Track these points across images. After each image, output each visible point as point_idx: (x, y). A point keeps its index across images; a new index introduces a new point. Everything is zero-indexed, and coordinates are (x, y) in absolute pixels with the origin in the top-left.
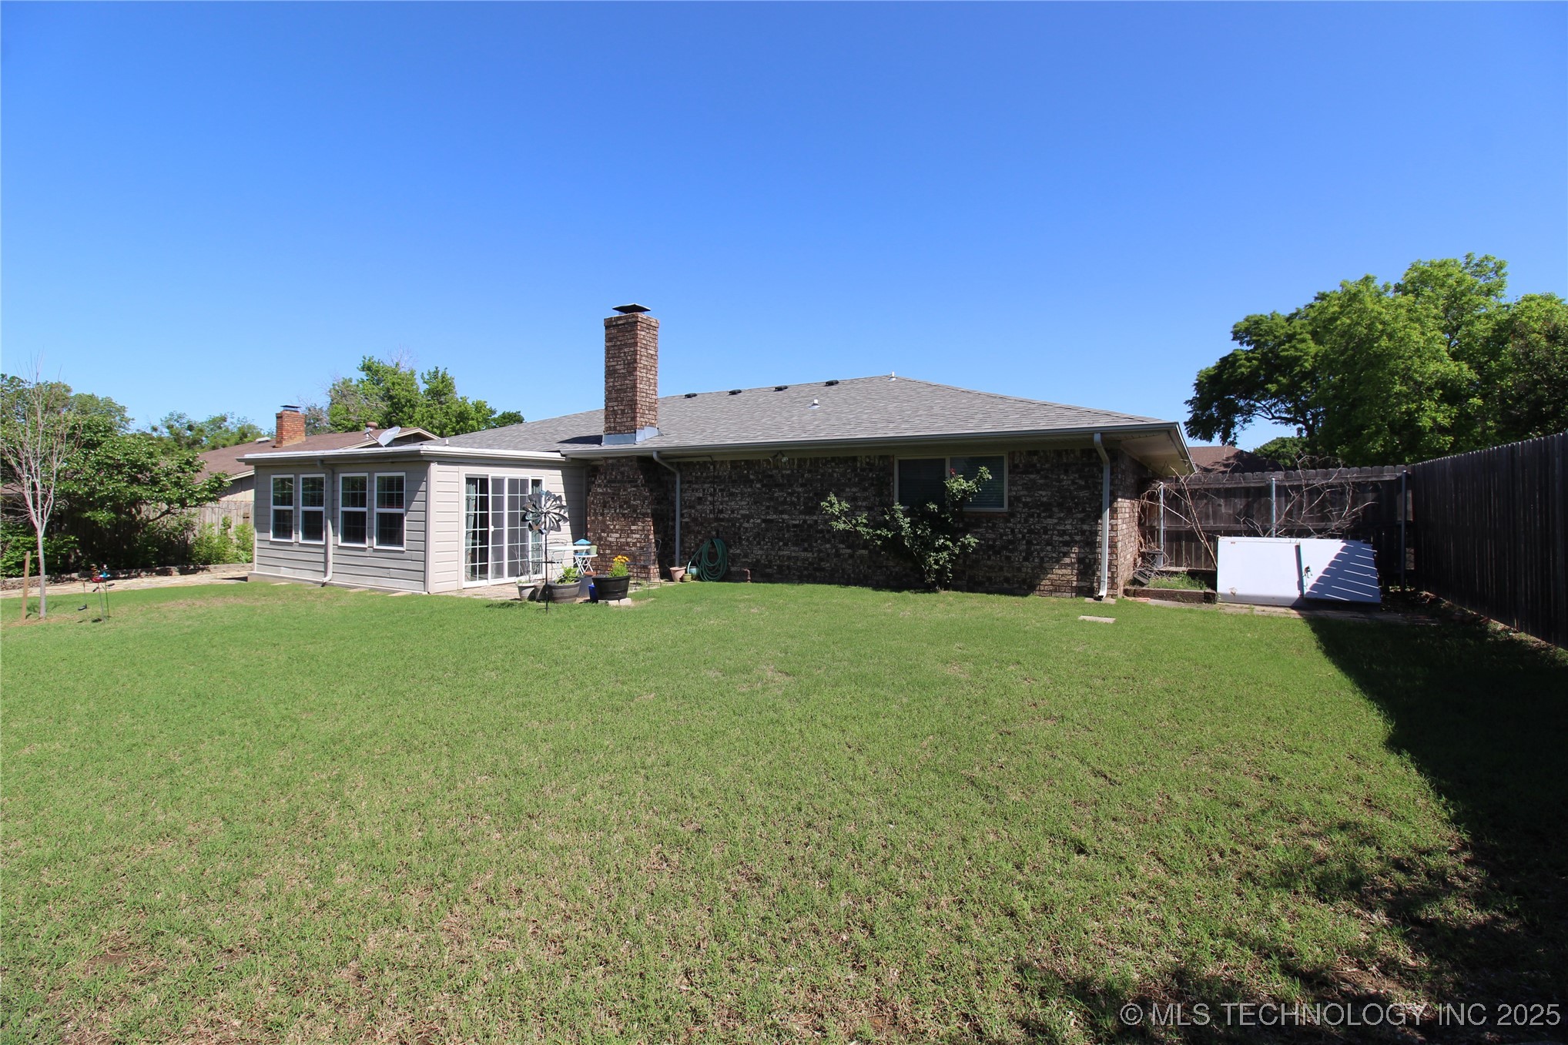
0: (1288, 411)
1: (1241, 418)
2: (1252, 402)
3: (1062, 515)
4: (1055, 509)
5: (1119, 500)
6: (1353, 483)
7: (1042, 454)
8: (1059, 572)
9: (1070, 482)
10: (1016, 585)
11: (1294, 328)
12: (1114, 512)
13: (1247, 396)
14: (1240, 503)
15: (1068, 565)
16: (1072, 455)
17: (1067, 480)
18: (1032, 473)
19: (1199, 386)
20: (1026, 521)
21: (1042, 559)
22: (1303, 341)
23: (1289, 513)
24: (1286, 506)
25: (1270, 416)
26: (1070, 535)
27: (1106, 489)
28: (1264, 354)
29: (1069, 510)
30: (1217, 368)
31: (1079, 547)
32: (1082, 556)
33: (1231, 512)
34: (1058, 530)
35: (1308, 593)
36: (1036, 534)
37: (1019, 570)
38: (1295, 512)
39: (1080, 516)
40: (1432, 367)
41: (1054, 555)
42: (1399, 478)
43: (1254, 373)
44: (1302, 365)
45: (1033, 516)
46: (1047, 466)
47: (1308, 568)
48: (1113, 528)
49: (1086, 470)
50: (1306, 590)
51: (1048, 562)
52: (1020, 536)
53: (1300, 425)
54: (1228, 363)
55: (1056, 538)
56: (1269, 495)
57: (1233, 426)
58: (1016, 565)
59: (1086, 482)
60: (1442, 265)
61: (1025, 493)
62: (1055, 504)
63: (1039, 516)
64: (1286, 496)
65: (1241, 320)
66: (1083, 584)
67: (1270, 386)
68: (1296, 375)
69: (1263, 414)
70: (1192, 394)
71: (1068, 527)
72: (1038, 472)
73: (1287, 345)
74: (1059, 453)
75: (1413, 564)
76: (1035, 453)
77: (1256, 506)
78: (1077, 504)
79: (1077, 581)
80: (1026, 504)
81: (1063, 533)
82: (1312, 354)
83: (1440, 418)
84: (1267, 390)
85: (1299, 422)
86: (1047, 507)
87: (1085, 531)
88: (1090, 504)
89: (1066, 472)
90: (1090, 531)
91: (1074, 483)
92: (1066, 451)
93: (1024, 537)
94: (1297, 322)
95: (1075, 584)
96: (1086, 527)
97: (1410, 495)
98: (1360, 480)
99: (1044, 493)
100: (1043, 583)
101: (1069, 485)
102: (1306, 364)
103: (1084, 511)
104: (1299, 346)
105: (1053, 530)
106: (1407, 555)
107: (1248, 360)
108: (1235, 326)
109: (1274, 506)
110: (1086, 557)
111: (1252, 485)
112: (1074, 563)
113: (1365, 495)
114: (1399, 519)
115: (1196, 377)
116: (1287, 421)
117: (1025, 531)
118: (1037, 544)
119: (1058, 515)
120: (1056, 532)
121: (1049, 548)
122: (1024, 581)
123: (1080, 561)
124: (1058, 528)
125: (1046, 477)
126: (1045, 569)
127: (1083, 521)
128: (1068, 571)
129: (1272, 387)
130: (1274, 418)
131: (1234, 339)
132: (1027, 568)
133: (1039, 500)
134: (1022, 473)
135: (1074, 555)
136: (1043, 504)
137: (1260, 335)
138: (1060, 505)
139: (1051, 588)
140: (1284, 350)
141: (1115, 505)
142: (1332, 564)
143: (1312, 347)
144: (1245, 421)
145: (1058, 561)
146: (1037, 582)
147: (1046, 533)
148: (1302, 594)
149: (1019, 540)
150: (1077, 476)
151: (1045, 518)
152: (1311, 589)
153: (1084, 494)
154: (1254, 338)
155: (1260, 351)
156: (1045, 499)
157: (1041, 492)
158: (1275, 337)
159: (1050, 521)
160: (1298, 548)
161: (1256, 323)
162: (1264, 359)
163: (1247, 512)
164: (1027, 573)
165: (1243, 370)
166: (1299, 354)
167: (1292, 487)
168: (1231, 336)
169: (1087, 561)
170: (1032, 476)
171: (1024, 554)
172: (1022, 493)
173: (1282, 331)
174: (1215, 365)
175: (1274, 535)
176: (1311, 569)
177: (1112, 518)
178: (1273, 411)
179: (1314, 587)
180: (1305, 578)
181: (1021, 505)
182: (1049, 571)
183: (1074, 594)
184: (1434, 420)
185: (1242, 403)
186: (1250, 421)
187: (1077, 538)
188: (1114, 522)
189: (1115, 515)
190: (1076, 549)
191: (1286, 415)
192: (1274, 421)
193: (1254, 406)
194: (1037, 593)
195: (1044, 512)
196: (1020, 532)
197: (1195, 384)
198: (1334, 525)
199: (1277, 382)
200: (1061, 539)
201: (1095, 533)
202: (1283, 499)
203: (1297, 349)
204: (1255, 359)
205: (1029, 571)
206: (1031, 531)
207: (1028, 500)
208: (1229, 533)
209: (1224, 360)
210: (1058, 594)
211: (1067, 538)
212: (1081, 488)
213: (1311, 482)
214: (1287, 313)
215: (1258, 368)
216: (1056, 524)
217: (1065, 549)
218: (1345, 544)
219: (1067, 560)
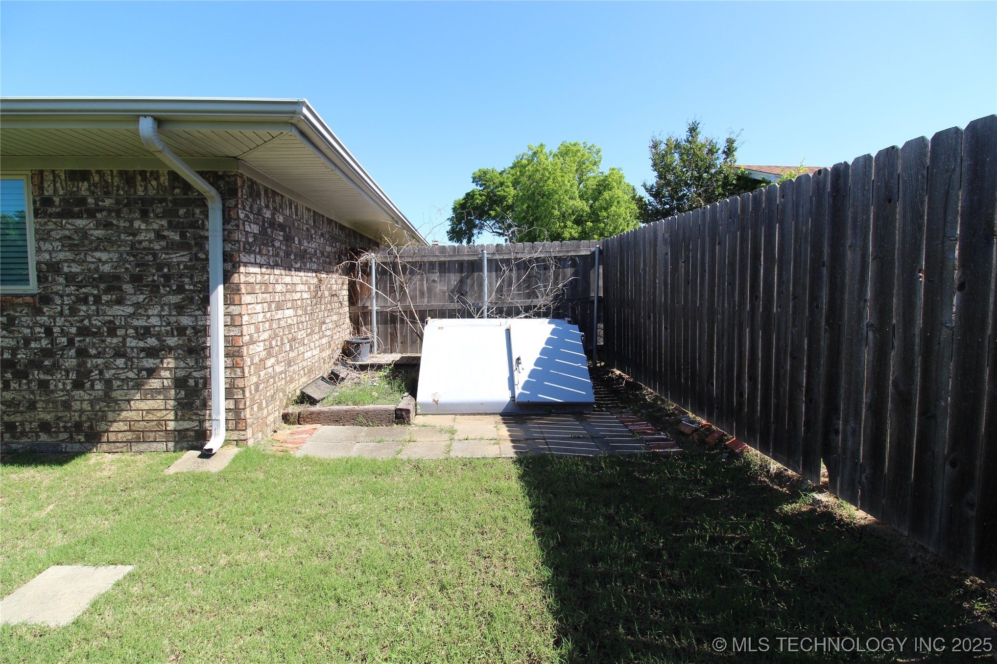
0: (500, 228)
1: (477, 231)
2: (482, 222)
3: (141, 298)
4: (128, 288)
5: (242, 269)
6: (555, 257)
7: (97, 178)
8: (143, 405)
9: (152, 235)
10: (64, 436)
11: (504, 178)
12: (232, 293)
13: (480, 217)
14: (454, 279)
15: (158, 391)
16: (154, 183)
17: (147, 230)
18: (79, 216)
19: (455, 209)
20: (73, 311)
21: (108, 383)
22: (508, 187)
23: (500, 290)
24: (497, 282)
25: (491, 231)
26: (158, 336)
27: (215, 248)
28: (488, 193)
29: (154, 289)
30: (464, 199)
31: (176, 359)
32: (181, 374)
33: (445, 288)
34: (136, 328)
35: (521, 394)
36: (94, 335)
37: (67, 406)
38: (505, 289)
39: (175, 299)
40: (571, 202)
41: (131, 375)
42: (593, 253)
43: (483, 204)
44: (507, 201)
45: (85, 301)
46: (108, 202)
47: (518, 359)
48: (233, 322)
49: (182, 212)
50: (518, 391)
51: (120, 388)
52: (64, 340)
53: (506, 237)
54: (470, 196)
55: (131, 343)
56: (481, 270)
57: (473, 236)
58: (60, 396)
59: (183, 235)
60: (575, 145)
61: (70, 255)
62: (127, 277)
63: (97, 300)
64: (496, 271)
65: (477, 170)
66: (186, 425)
67: (491, 212)
68: (504, 206)
69: (488, 229)
70: (450, 214)
71: (154, 321)
72: (91, 214)
73: (500, 188)
74: (128, 178)
75: (602, 339)
76: (84, 175)
77: (469, 281)
78: (167, 278)
79: (176, 420)
80: (70, 279)
81: (145, 332)
82: (512, 195)
83: (573, 232)
84: (490, 215)
85: (506, 235)
86: (112, 283)
87: (186, 328)
88: (192, 277)
89: (144, 215)
90: (194, 328)
91: (159, 236)
92: (143, 173)
93: (71, 342)
94: (505, 175)
95: (171, 426)
96: (186, 321)
97: (601, 271)
98: (561, 255)
99: (104, 256)
100: (115, 427)
101: (150, 241)
102: (509, 201)
103: (181, 289)
104: (506, 189)
105: (126, 327)
106: (598, 331)
107: (480, 195)
108: (474, 174)
109: (486, 282)
110: (189, 376)
111: (466, 258)
112: (169, 388)
113: (565, 270)
114: (592, 295)
115: (453, 204)
116: (500, 234)
117: (74, 330)
118: (97, 356)
119: (134, 299)
120: (131, 331)
121: (120, 362)
122: (78, 426)
123: (179, 383)
124: (136, 323)
125: (108, 225)
126: (116, 401)
127: (180, 309)
128: (158, 404)
129: (493, 213)
130: (493, 232)
131: (473, 182)
132: (82, 401)
133: (97, 270)
134: (60, 215)
135: (166, 374)
136: (103, 278)
137: (486, 181)
138: (136, 280)
139: (130, 436)
140: (498, 191)
141: (235, 278)
142: (544, 351)
143: (512, 191)
144: (479, 233)
145: (138, 386)
146: (103, 426)
147: (112, 332)
148: (513, 397)
149: (63, 349)
150: (164, 222)
151: (109, 304)
152: (523, 388)
153: (180, 258)
154: (483, 182)
155: (486, 191)
156: (106, 268)
157: (98, 254)
158: (494, 183)
159: (118, 310)
160: (508, 331)
161: (485, 173)
162: (488, 196)
163: (460, 291)
164: (82, 411)
165: (478, 201)
166: (506, 194)
167: (502, 261)
168: (472, 180)
169: (191, 382)
170: (80, 223)
171: (73, 376)
172: (61, 256)
173: (497, 180)
174: (463, 197)
175: (486, 314)
176: (522, 360)
177: (228, 302)
178: (493, 228)
179: (526, 385)
180: (516, 373)
181: (61, 280)
182: (123, 405)
183: (171, 445)
184: (571, 234)
185: (477, 222)
186: (481, 233)
187: (172, 341)
188: (234, 309)
189: (237, 297)
190: (169, 362)
191: (499, 231)
192: (494, 234)
193: (483, 224)
194: (105, 447)
195: (107, 291)
196: (63, 333)
197: (453, 209)
198: (541, 301)
199: (495, 210)
200: (141, 344)
201: (203, 331)
202: (494, 274)
203: (504, 191)
204: (484, 195)
205: (86, 406)
206: (83, 331)
207: (76, 269)
208: (442, 314)
209: (468, 194)
210: (143, 446)
211: (152, 342)
212: (172, 247)
213: (519, 256)
214: (499, 170)
215: (486, 201)
216: (132, 315)
217: (149, 363)
218: (553, 326)
219: (155, 383)
